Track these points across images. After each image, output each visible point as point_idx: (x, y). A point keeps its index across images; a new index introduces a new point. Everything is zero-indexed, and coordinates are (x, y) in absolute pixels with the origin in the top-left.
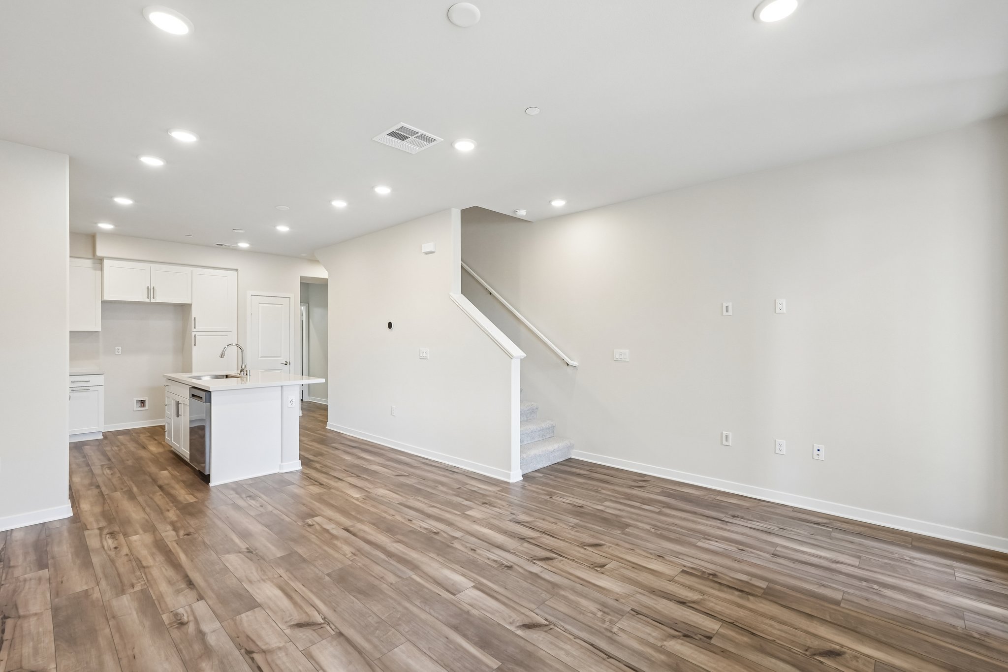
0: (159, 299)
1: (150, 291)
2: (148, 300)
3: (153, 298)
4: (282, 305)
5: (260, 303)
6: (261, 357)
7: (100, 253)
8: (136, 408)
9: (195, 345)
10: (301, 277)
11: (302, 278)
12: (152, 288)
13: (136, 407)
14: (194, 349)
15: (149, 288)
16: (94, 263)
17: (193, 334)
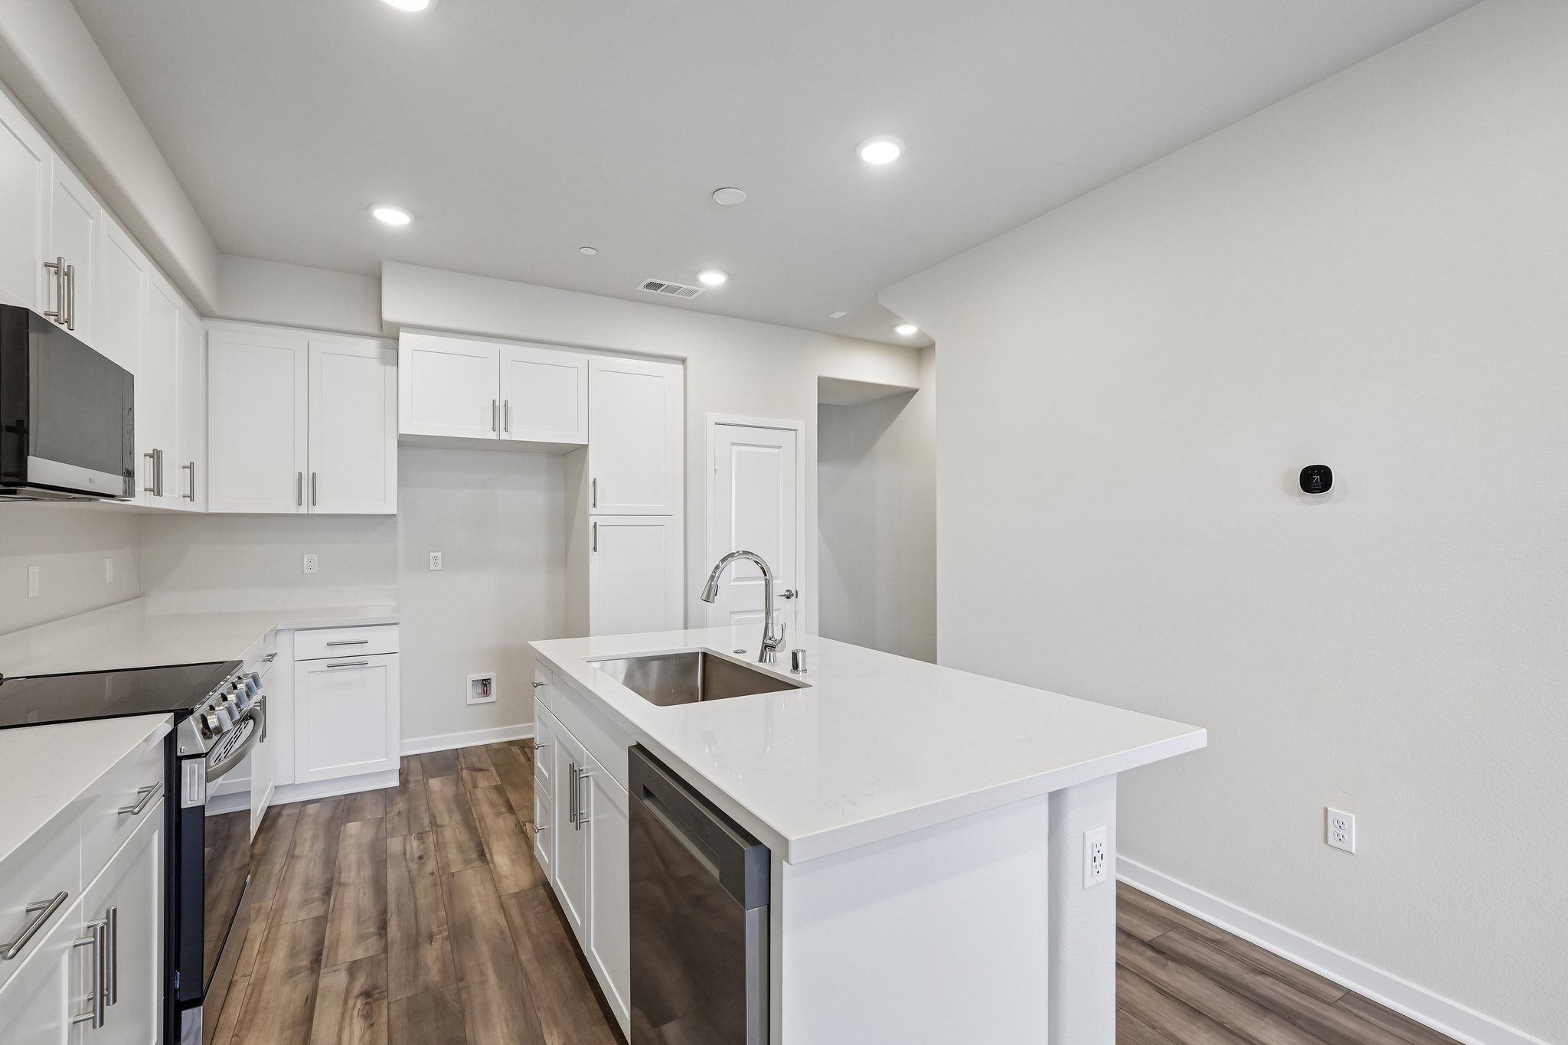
0: (521, 432)
1: (500, 412)
2: (493, 436)
3: (506, 429)
4: (779, 447)
5: (733, 444)
6: (737, 579)
7: (390, 314)
8: (473, 698)
9: (595, 549)
10: (819, 378)
11: (822, 381)
12: (502, 404)
13: (471, 695)
14: (594, 558)
15: (497, 404)
16: (383, 347)
17: (592, 520)
